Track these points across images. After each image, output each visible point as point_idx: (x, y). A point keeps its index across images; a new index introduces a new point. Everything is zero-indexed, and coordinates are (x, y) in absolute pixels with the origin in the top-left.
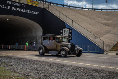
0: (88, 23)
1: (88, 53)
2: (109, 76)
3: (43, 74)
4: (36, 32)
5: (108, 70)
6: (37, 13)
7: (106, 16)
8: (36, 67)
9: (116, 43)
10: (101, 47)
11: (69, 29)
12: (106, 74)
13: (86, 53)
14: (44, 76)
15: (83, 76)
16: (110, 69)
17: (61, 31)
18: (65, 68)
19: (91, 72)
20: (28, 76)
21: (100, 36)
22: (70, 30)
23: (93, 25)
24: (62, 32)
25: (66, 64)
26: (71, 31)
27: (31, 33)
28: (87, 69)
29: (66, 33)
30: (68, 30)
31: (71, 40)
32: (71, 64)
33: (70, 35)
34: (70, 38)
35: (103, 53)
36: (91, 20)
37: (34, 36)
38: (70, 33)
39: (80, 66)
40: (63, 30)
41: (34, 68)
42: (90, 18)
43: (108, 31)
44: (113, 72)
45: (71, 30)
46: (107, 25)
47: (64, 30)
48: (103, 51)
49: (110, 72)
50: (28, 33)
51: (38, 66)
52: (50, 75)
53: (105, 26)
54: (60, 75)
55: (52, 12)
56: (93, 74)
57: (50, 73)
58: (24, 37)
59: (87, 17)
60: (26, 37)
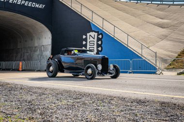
0: (129, 24)
1: (130, 73)
2: (160, 110)
3: (40, 111)
4: (40, 39)
5: (159, 100)
7: (159, 12)
8: (29, 98)
9: (177, 55)
10: (152, 63)
11: (98, 32)
12: (155, 108)
13: (126, 72)
14: (41, 114)
15: (113, 111)
16: (164, 98)
17: (84, 37)
18: (83, 99)
19: (129, 104)
20: (9, 116)
21: (150, 44)
22: (98, 35)
24: (86, 38)
25: (87, 91)
26: (100, 36)
27: (32, 40)
28: (123, 99)
29: (92, 39)
30: (96, 34)
31: (101, 51)
32: (95, 92)
33: (100, 43)
34: (100, 49)
35: (155, 73)
37: (36, 45)
38: (98, 39)
39: (111, 94)
40: (86, 35)
41: (26, 101)
42: (133, 15)
43: (163, 36)
44: (168, 103)
45: (101, 34)
46: (162, 26)
47: (88, 34)
48: (155, 69)
49: (162, 104)
50: (26, 41)
51: (34, 97)
52: (51, 113)
53: (157, 27)
54: (71, 111)
55: (68, 4)
56: (133, 108)
57: (53, 109)
58: (19, 47)
59: (127, 13)
60: (22, 49)
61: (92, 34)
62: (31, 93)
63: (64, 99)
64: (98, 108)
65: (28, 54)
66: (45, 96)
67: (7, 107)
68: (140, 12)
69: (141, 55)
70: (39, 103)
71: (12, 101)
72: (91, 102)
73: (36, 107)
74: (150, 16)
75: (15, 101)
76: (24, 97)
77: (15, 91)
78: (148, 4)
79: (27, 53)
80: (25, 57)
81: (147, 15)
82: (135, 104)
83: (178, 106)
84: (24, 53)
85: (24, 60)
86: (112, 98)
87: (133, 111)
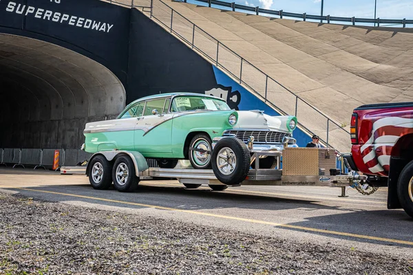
0: (302, 71)
3: (92, 263)
5: (360, 248)
6: (103, 27)
8: (71, 232)
12: (349, 265)
18: (190, 239)
19: (290, 255)
21: (346, 120)
22: (230, 95)
23: (319, 79)
26: (234, 99)
27: (82, 102)
28: (279, 243)
36: (312, 58)
38: (230, 105)
41: (64, 238)
42: (311, 51)
46: (375, 78)
47: (208, 93)
49: (366, 257)
51: (81, 231)
52: (118, 267)
53: (364, 81)
54: (160, 266)
55: (165, 24)
56: (299, 264)
57: (121, 259)
58: (53, 118)
59: (298, 48)
60: (59, 121)
61: (216, 92)
62: (76, 221)
63: (147, 238)
64: (221, 260)
65: (73, 133)
66: (106, 229)
67: (22, 251)
68: (326, 45)
69: (327, 144)
70: (91, 245)
71: (34, 238)
72: (207, 246)
73: (86, 253)
74: (349, 54)
75: (40, 238)
76: (60, 228)
77: (40, 215)
78: (345, 27)
79: (70, 130)
80: (68, 141)
81: (343, 52)
82: (303, 254)
83: (402, 264)
84: (64, 131)
85: (64, 147)
86: (252, 239)
87: (299, 272)
